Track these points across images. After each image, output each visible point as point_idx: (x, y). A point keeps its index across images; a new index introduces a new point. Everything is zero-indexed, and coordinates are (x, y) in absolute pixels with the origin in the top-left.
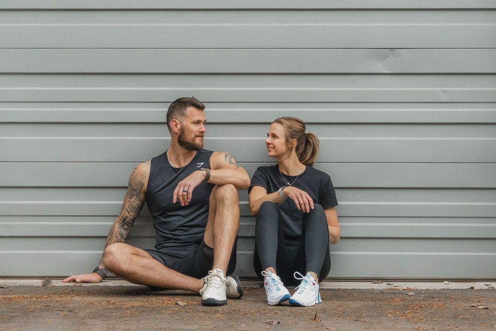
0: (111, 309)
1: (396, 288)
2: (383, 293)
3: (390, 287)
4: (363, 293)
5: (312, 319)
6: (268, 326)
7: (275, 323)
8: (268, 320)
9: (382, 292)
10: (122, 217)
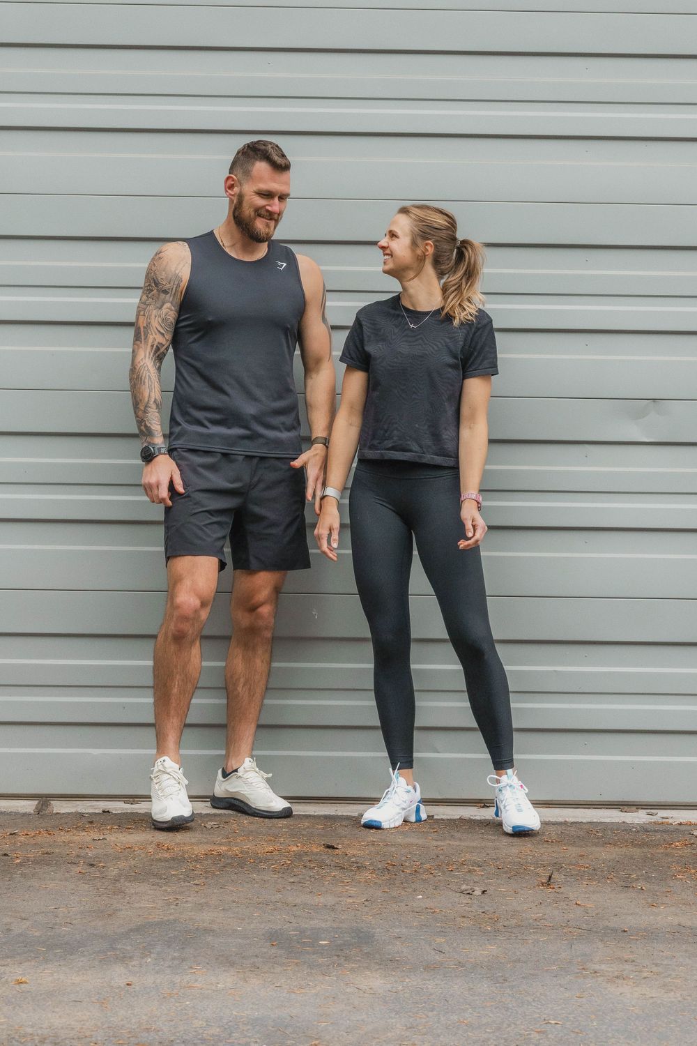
0: (166, 860)
1: (664, 820)
2: (647, 831)
3: (653, 819)
4: (612, 830)
5: (543, 884)
6: (465, 899)
7: (478, 892)
8: (464, 887)
9: (644, 829)
10: (152, 346)
